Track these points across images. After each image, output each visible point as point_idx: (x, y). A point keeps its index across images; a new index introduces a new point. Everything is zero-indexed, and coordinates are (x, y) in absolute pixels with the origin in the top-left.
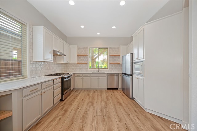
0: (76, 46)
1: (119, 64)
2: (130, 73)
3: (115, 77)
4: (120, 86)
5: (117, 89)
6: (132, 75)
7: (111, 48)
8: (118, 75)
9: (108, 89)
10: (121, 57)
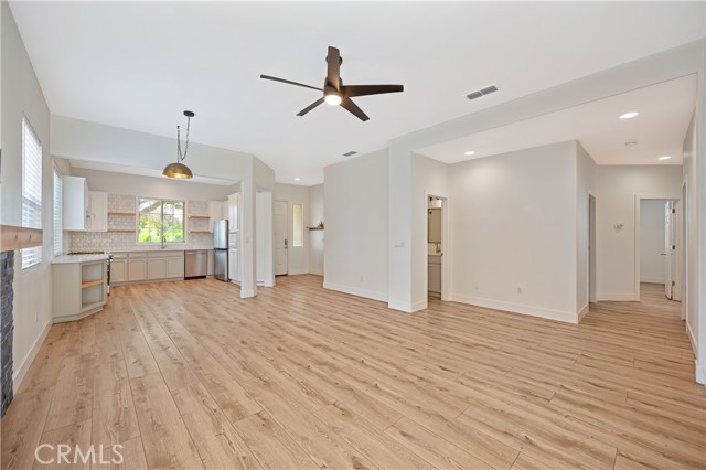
0: (106, 195)
1: (209, 233)
2: (224, 247)
3: (200, 256)
4: (210, 271)
5: (205, 277)
6: (227, 250)
7: (190, 202)
8: (205, 252)
9: (186, 279)
10: (211, 221)
